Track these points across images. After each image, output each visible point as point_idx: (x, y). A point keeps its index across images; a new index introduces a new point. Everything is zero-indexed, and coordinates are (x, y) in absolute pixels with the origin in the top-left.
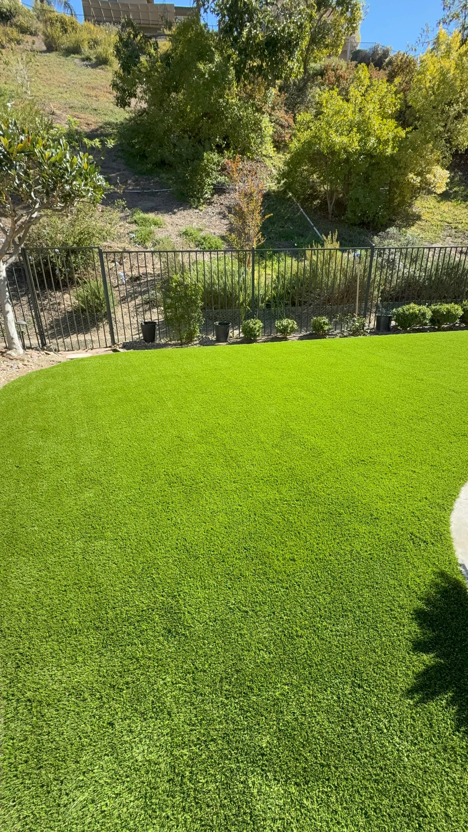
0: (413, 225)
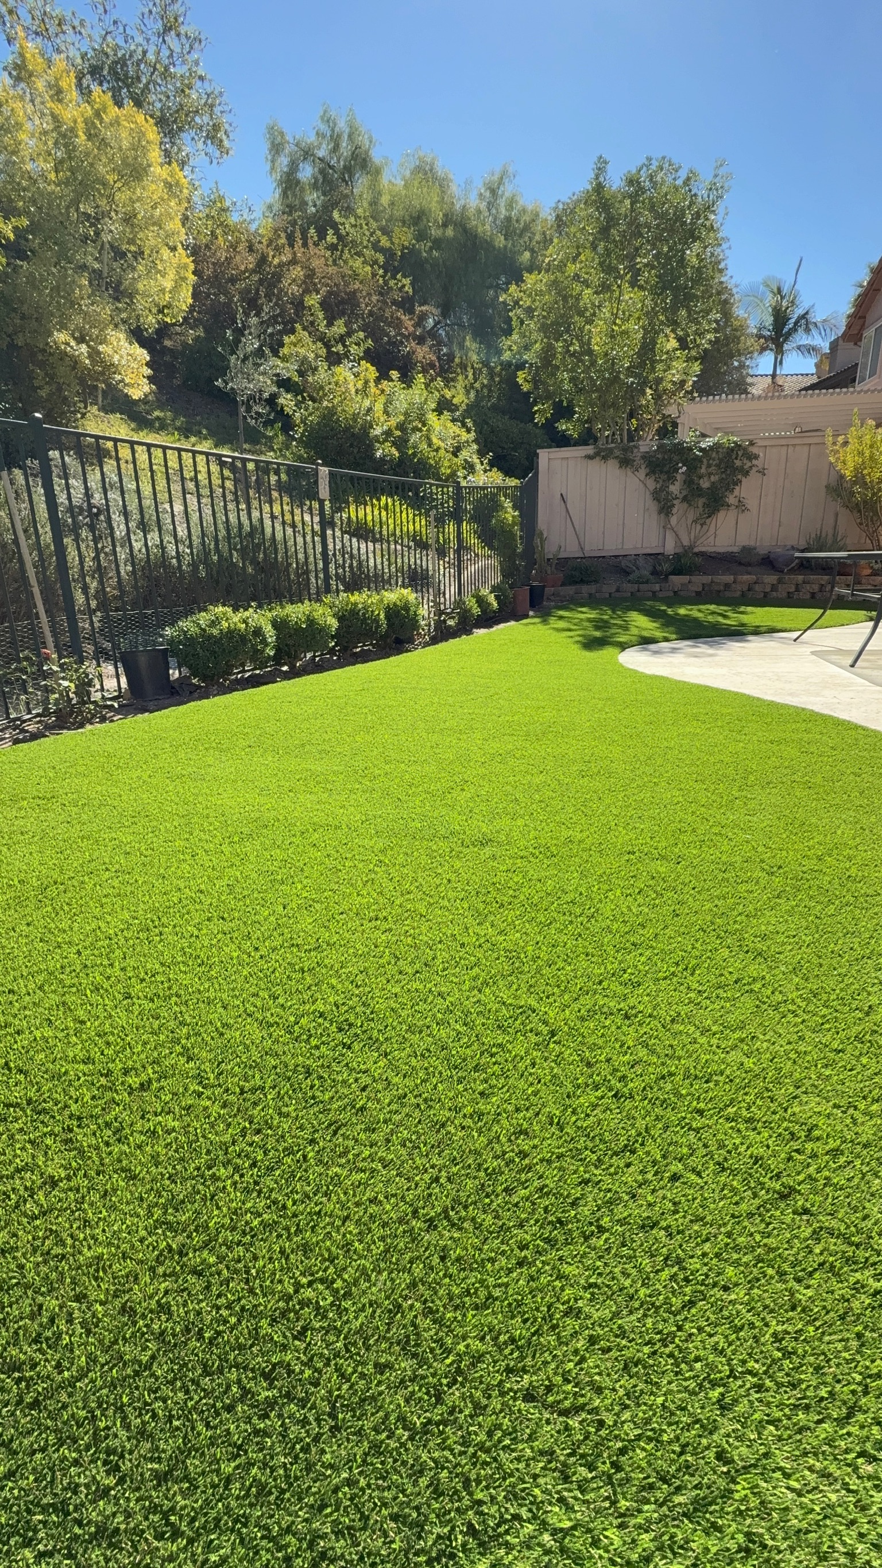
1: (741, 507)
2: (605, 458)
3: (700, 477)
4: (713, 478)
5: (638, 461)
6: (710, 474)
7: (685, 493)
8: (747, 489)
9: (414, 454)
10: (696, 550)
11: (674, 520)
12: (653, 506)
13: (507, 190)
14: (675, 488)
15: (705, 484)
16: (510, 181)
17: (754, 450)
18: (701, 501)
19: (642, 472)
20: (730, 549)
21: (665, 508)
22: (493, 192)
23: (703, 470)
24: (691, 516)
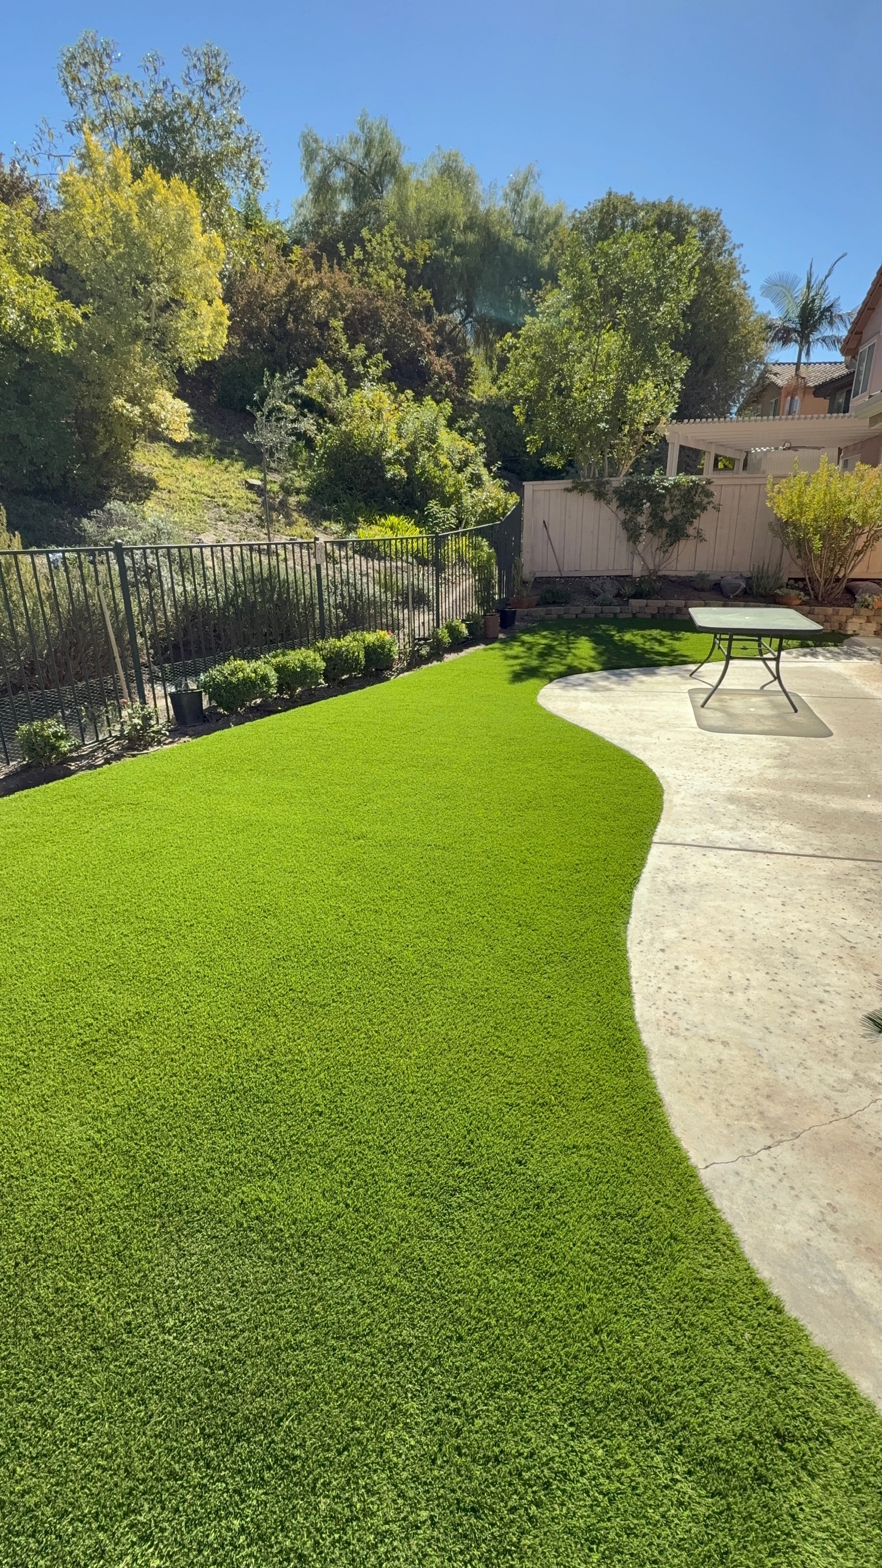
0: (147, 498)
1: (700, 537)
2: (582, 491)
3: (665, 510)
4: (675, 512)
5: (610, 495)
6: (673, 508)
7: (650, 524)
8: (705, 522)
9: (422, 474)
10: (660, 573)
11: (640, 547)
12: (624, 535)
13: (532, 190)
14: (642, 520)
15: (668, 517)
16: (535, 181)
17: (711, 488)
18: (665, 531)
19: (615, 504)
20: (689, 574)
21: (633, 535)
22: (518, 193)
23: (667, 504)
24: (657, 543)
